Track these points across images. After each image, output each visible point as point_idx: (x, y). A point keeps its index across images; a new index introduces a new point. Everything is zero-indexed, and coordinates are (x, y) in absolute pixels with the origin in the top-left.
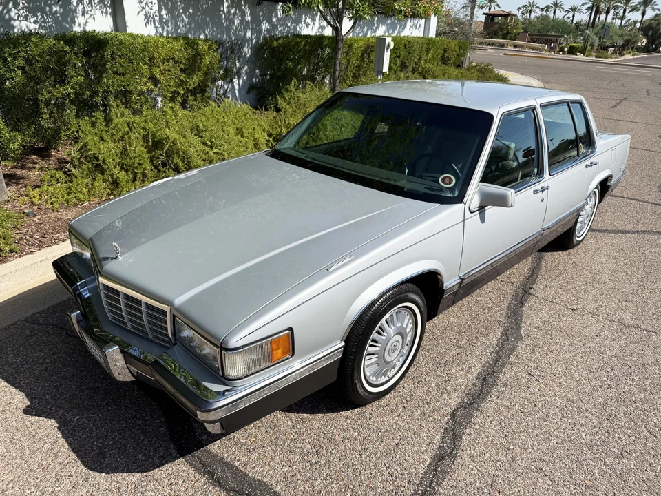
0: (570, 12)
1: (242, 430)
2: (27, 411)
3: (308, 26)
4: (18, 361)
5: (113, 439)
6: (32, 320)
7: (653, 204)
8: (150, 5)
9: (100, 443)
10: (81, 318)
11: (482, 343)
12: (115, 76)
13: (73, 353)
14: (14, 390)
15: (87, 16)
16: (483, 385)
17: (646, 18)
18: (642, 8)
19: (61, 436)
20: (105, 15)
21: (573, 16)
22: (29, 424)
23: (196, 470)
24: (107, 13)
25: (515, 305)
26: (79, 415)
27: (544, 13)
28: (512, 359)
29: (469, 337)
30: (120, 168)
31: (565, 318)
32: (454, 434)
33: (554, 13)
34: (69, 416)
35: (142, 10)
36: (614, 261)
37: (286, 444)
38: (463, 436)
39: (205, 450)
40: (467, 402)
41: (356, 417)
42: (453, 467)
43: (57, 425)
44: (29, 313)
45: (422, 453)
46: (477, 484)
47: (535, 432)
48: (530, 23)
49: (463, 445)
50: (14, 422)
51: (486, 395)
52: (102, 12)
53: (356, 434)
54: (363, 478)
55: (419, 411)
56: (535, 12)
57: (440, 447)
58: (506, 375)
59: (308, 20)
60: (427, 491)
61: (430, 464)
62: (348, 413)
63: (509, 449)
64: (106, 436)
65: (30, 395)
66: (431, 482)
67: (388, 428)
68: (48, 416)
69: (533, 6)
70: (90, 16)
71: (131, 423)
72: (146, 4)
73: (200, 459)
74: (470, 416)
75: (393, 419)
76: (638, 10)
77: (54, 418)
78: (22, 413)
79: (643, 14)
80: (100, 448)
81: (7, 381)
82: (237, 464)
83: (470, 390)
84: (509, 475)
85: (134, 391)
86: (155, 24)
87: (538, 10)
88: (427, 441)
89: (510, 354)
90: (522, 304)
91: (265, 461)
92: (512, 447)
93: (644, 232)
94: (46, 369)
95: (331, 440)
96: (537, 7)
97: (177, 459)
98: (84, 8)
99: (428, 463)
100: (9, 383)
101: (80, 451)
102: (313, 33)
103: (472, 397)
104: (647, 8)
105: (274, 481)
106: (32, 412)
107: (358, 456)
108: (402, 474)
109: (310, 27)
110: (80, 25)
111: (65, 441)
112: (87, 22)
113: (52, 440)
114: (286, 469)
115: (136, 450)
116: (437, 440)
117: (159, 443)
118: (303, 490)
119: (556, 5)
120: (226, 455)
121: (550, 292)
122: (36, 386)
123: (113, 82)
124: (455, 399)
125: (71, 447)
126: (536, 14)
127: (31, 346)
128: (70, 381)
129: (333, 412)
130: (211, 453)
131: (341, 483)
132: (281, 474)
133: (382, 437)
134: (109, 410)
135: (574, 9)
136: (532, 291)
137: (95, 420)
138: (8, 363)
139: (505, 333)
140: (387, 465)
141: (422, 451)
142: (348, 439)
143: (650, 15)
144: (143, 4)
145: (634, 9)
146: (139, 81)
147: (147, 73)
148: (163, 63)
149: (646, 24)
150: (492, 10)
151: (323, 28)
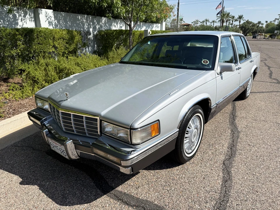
0: (212, 23)
1: (130, 180)
2: (21, 183)
3: (115, 26)
4: (11, 162)
5: (68, 190)
6: (15, 145)
7: (269, 82)
8: (50, 18)
9: (62, 193)
10: (48, 133)
11: (224, 135)
12: (39, 45)
13: (38, 157)
14: (12, 175)
15: (23, 22)
16: (231, 151)
17: (241, 23)
18: (239, 20)
19: (41, 192)
20: (31, 21)
21: (214, 24)
22: (24, 189)
23: (114, 199)
24: (32, 21)
25: (232, 121)
26: (48, 182)
27: (202, 24)
28: (239, 140)
29: (218, 133)
30: (45, 82)
31: (254, 124)
32: (227, 171)
33: (206, 23)
34: (43, 183)
35: (47, 20)
36: (264, 102)
37: (153, 183)
38: (232, 171)
39: (115, 190)
40: (227, 158)
41: (181, 169)
42: (233, 184)
43: (38, 187)
44: (13, 143)
45: (217, 180)
46: (246, 190)
47: (262, 167)
48: (198, 28)
49: (233, 175)
50: (16, 189)
51: (235, 154)
52: (30, 20)
53: (184, 176)
54: (194, 193)
55: (208, 164)
56: (199, 23)
57: (223, 177)
58: (239, 146)
59: (115, 24)
60: (225, 195)
61: (222, 184)
62: (177, 168)
63: (254, 174)
64: (65, 190)
65: (21, 176)
66: (226, 191)
67: (198, 172)
68: (33, 184)
69: (198, 21)
70: (25, 22)
71: (75, 183)
72: (49, 17)
73: (114, 194)
74: (231, 163)
75: (198, 168)
76: (237, 21)
77: (36, 185)
78: (19, 184)
79: (240, 22)
80: (63, 195)
81: (8, 172)
82: (133, 194)
83: (227, 153)
84: (258, 185)
85: (73, 169)
86: (52, 26)
87: (200, 23)
88: (217, 175)
89: (238, 139)
90: (235, 120)
91: (146, 192)
92: (255, 173)
93: (271, 92)
94: (27, 164)
95: (173, 180)
96: (199, 22)
97: (103, 196)
98: (22, 18)
99: (221, 184)
100: (9, 172)
101: (53, 197)
102: (118, 29)
103: (229, 156)
104: (241, 20)
105: (153, 200)
106: (24, 183)
107: (188, 185)
108: (211, 190)
110: (20, 26)
111: (44, 194)
112: (23, 25)
113: (38, 195)
114: (157, 194)
115: (81, 194)
116: (221, 174)
117: (92, 190)
118: (168, 202)
119: (206, 20)
120: (126, 191)
121: (244, 115)
122: (23, 172)
123: (37, 48)
124: (222, 158)
125: (48, 196)
126: (199, 24)
127: (17, 155)
128: (40, 168)
129: (170, 168)
130: (118, 191)
131: (185, 197)
132: (155, 196)
133: (196, 176)
134: (63, 178)
135: (213, 22)
136: (236, 115)
137: (57, 183)
138: (7, 164)
139: (232, 131)
140: (203, 187)
141: (216, 179)
142: (181, 178)
143: (242, 22)
144: (47, 18)
145: (236, 20)
146: (49, 47)
147: (52, 44)
148: (59, 40)
149: (241, 26)
150: (182, 23)
151: (121, 27)
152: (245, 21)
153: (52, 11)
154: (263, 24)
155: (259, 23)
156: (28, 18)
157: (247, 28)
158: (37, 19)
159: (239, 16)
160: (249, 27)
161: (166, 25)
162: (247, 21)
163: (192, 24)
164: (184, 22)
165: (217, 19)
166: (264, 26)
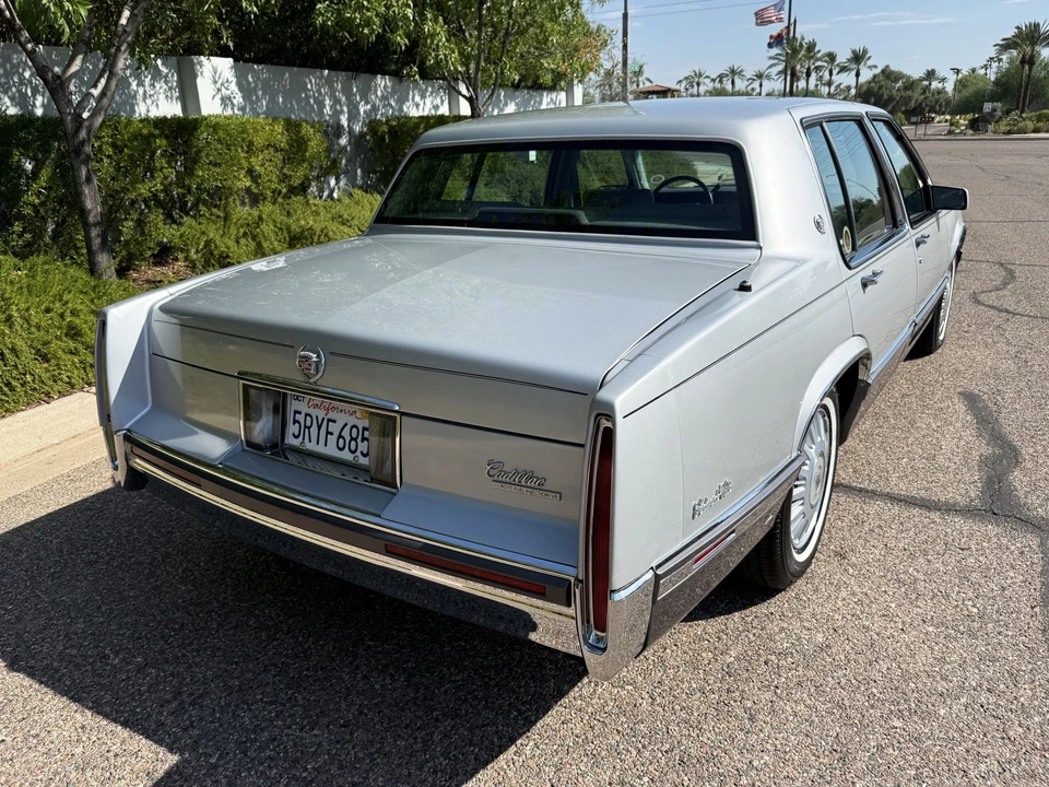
0: (754, 80)
3: (417, 106)
8: (227, 85)
15: (149, 101)
17: (862, 79)
18: (854, 66)
20: (170, 100)
21: (761, 86)
24: (172, 98)
27: (718, 85)
33: (733, 83)
35: (218, 92)
52: (167, 97)
56: (704, 84)
59: (417, 98)
69: (700, 75)
70: (153, 102)
72: (221, 85)
76: (849, 70)
79: (858, 75)
87: (707, 81)
96: (707, 77)
98: (145, 91)
102: (425, 114)
104: (861, 66)
109: (421, 108)
112: (148, 111)
119: (733, 72)
126: (706, 88)
135: (760, 76)
143: (866, 75)
144: (219, 85)
145: (843, 69)
146: (236, 174)
147: (245, 165)
148: (262, 151)
149: (865, 88)
150: (641, 86)
151: (436, 108)
152: (878, 71)
153: (230, 61)
154: (943, 80)
155: (931, 75)
156: (162, 91)
157: (885, 97)
158: (187, 92)
159: (854, 52)
160: (894, 92)
161: (584, 96)
162: (883, 71)
163: (678, 87)
164: (648, 80)
165: (771, 66)
166: (949, 87)
